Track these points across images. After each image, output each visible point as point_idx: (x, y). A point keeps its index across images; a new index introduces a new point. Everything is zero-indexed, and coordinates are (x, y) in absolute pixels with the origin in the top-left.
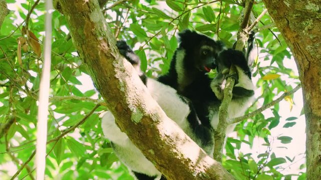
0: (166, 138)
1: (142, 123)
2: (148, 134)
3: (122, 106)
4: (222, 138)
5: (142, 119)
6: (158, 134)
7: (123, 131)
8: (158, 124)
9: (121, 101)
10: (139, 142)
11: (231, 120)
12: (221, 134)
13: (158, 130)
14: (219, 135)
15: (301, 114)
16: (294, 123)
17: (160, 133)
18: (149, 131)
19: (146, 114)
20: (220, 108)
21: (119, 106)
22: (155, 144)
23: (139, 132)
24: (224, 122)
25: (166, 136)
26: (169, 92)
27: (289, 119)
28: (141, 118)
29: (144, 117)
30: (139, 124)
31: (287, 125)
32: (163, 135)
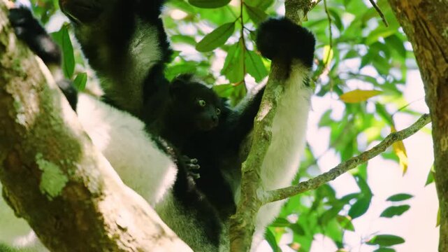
0: (119, 232)
1: (65, 197)
2: (79, 222)
3: (18, 156)
4: (247, 234)
5: (64, 189)
6: (102, 223)
7: (19, 216)
8: (102, 200)
9: (17, 147)
10: (56, 242)
11: (267, 195)
12: (244, 224)
13: (100, 214)
14: (239, 227)
15: (429, 182)
16: (406, 208)
17: (107, 221)
18: (79, 215)
19: (76, 177)
20: (244, 165)
21: (12, 158)
22: (93, 245)
23: (57, 218)
24: (252, 200)
25: (119, 227)
26: (127, 127)
27: (393, 198)
28: (64, 185)
29: (71, 183)
30: (58, 199)
31: (389, 213)
32: (113, 226)
